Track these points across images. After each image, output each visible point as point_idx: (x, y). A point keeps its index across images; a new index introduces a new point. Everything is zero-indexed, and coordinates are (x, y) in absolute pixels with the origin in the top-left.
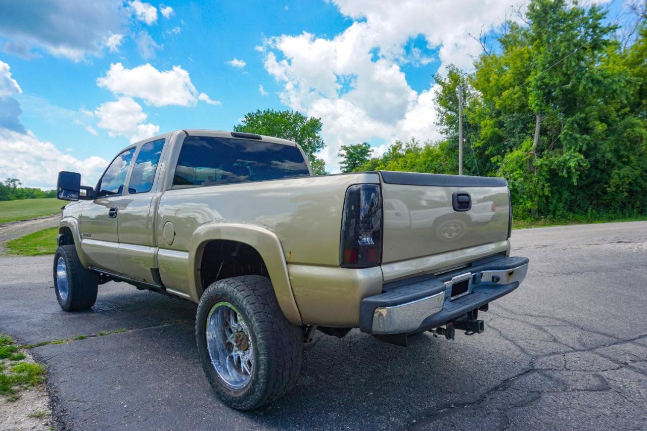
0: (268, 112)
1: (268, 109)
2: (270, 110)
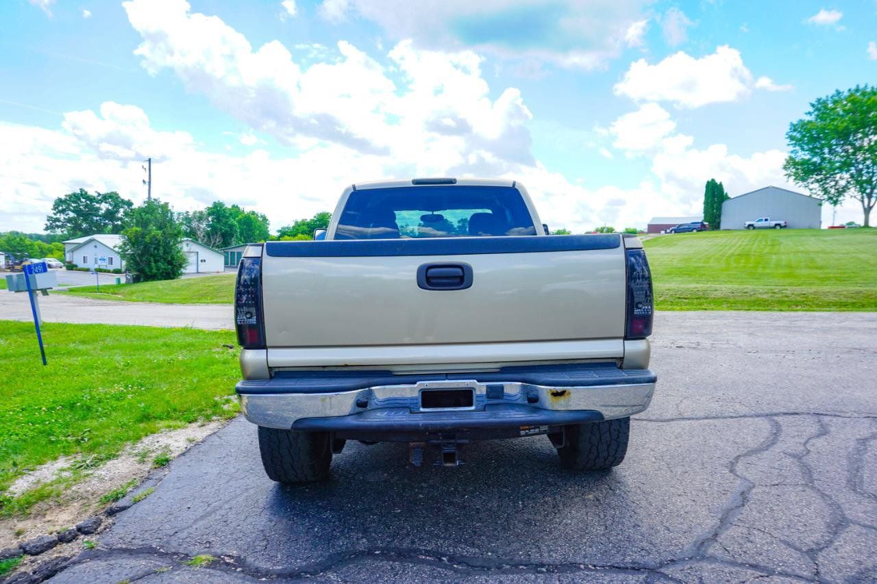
0: (857, 90)
1: (858, 86)
2: (862, 86)
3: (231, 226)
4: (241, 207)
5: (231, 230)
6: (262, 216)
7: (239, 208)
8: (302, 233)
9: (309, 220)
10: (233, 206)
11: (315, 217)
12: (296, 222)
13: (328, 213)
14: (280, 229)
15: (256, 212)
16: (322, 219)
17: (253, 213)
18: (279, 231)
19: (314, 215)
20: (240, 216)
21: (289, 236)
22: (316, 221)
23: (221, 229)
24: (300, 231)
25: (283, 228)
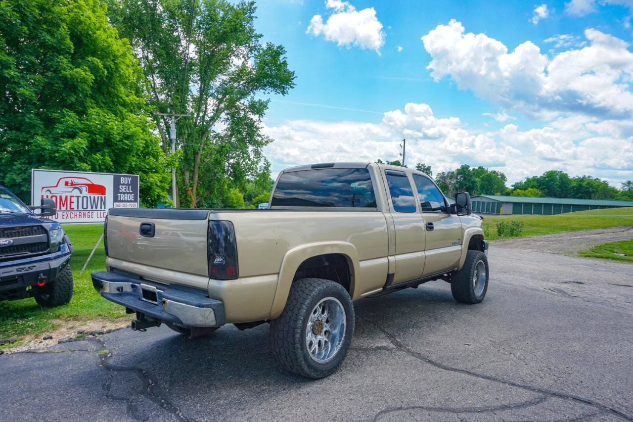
3: (474, 182)
4: (485, 168)
5: (473, 185)
6: (501, 175)
7: (484, 169)
8: (532, 187)
9: (539, 177)
10: (480, 168)
11: (544, 174)
12: (528, 179)
13: (556, 171)
14: (514, 184)
15: (497, 171)
16: (550, 176)
17: (495, 172)
18: (513, 186)
19: (543, 173)
20: (483, 175)
21: (521, 189)
22: (545, 178)
23: (466, 184)
24: (530, 186)
25: (516, 183)
